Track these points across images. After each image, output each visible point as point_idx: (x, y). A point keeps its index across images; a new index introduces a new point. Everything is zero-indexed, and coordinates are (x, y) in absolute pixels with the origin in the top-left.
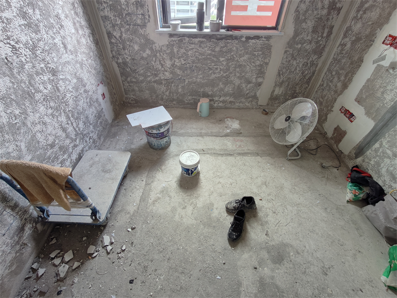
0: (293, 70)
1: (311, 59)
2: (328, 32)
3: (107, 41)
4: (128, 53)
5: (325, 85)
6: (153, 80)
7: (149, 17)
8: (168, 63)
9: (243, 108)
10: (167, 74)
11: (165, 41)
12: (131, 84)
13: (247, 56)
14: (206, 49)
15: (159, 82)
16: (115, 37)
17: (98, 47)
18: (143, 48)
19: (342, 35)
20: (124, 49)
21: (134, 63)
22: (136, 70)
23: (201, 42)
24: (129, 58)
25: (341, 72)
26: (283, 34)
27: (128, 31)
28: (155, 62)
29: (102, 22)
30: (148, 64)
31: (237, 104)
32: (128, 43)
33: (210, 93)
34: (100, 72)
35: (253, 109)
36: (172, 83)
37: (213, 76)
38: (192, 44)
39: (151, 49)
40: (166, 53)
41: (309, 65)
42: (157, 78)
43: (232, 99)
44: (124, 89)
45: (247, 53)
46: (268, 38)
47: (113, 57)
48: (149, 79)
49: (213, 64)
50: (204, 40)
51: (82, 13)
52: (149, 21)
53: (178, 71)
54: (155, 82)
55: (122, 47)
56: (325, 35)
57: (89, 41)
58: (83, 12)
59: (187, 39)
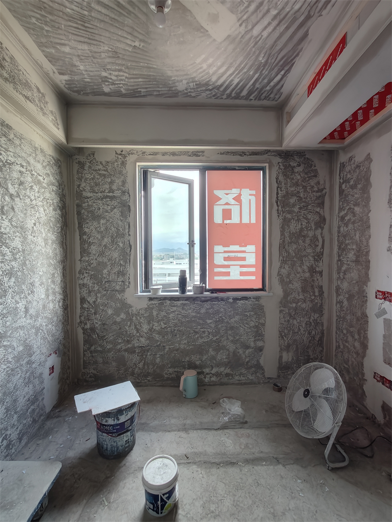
0: (296, 330)
1: (312, 318)
2: (319, 291)
3: (79, 306)
4: (99, 318)
5: (342, 347)
6: (124, 348)
7: (129, 283)
8: (145, 328)
9: (245, 384)
10: (142, 340)
11: (144, 304)
12: (94, 355)
13: (237, 317)
14: (190, 311)
15: (131, 351)
16: (89, 302)
17: (66, 312)
18: (117, 312)
19: (335, 294)
20: (95, 313)
21: (104, 329)
22: (104, 336)
23: (185, 305)
24: (100, 323)
25: (352, 329)
26: (271, 294)
27: (104, 296)
28: (130, 327)
29: (78, 289)
30: (120, 329)
31: (237, 378)
32: (101, 308)
33: (198, 363)
34: (58, 339)
35: (259, 383)
36: (148, 351)
37: (200, 341)
38: (174, 306)
39: (127, 313)
40: (144, 317)
41: (313, 324)
42: (129, 346)
43: (228, 371)
44: (84, 361)
45: (237, 314)
46: (257, 298)
47: (81, 322)
48: (119, 347)
49: (199, 327)
50: (187, 302)
51: (59, 282)
52: (129, 287)
53: (157, 336)
54: (126, 350)
55: (93, 311)
56: (317, 294)
57: (57, 306)
58: (61, 281)
59: (168, 302)
